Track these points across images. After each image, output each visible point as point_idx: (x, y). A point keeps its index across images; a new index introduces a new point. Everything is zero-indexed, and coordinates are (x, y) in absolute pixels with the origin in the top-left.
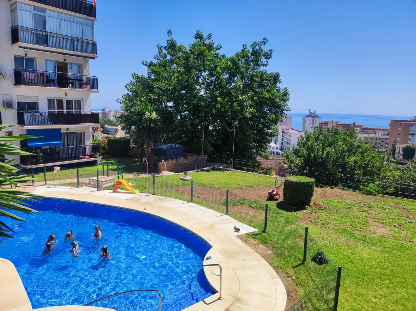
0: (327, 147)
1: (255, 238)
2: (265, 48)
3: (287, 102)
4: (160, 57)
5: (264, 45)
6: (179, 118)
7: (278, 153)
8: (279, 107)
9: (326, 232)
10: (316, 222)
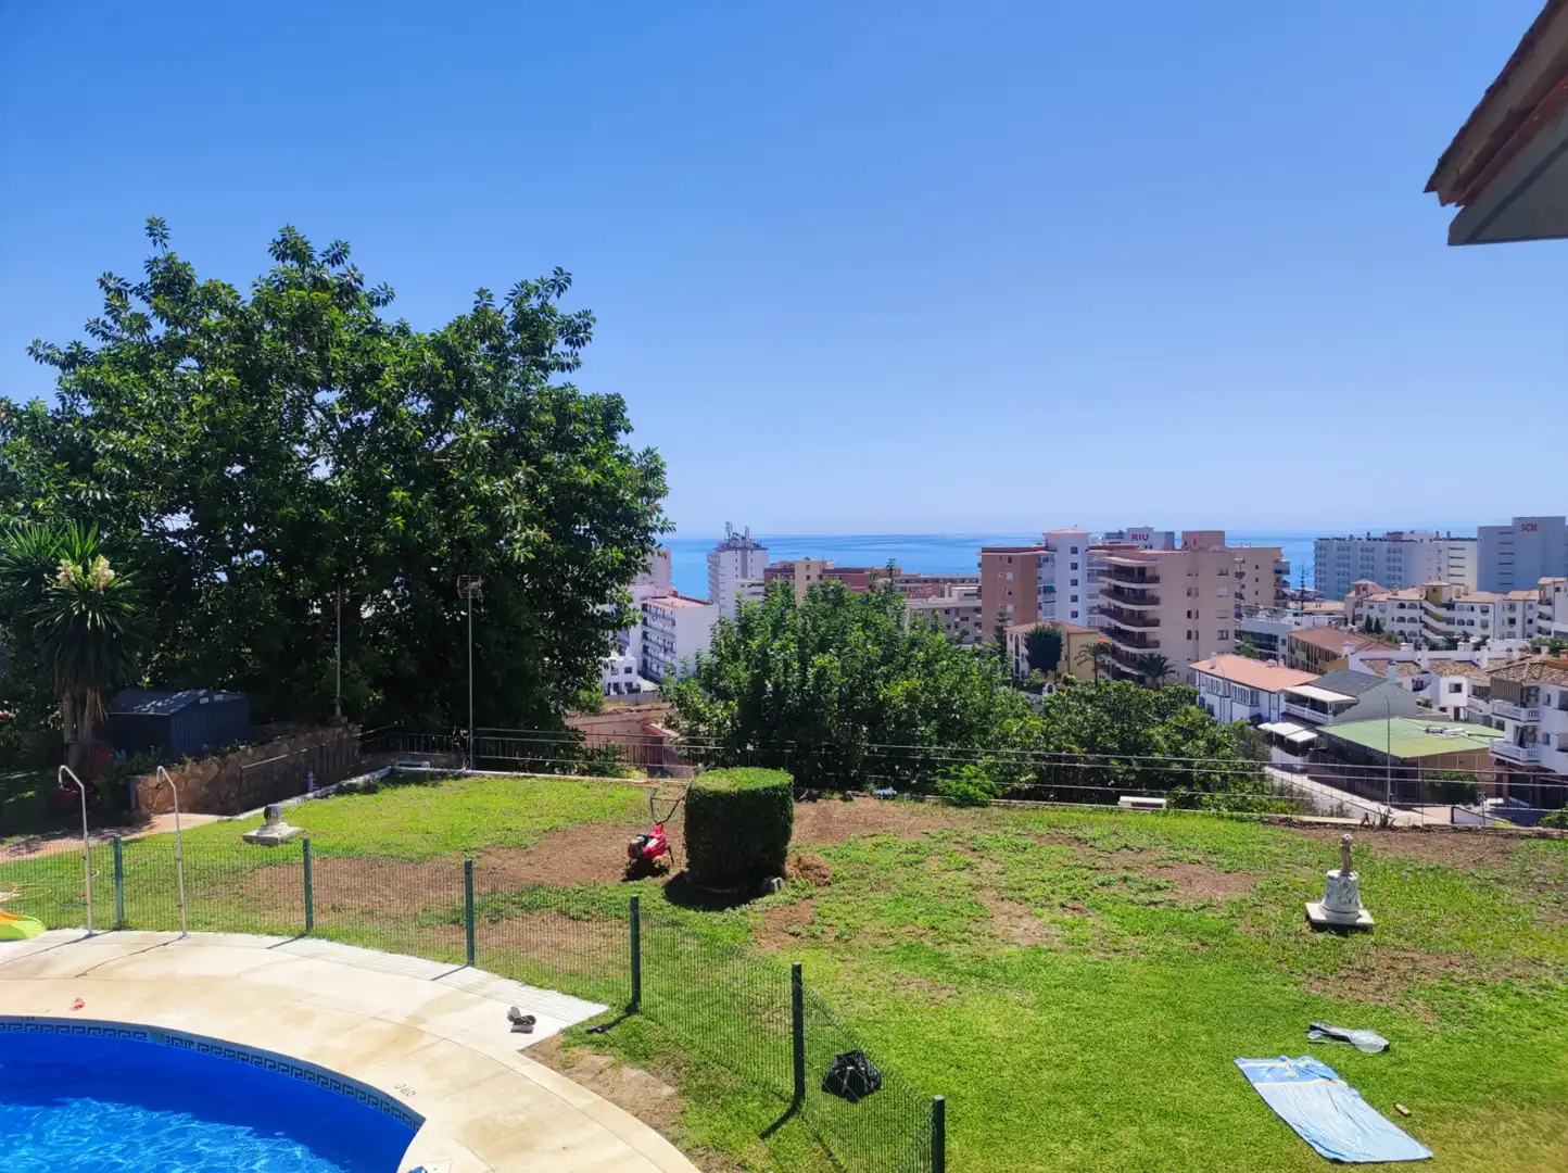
0: (813, 653)
1: (600, 1045)
2: (565, 306)
3: (659, 501)
4: (118, 326)
5: (559, 296)
6: (223, 577)
7: (634, 686)
8: (631, 518)
9: (856, 966)
10: (813, 936)
